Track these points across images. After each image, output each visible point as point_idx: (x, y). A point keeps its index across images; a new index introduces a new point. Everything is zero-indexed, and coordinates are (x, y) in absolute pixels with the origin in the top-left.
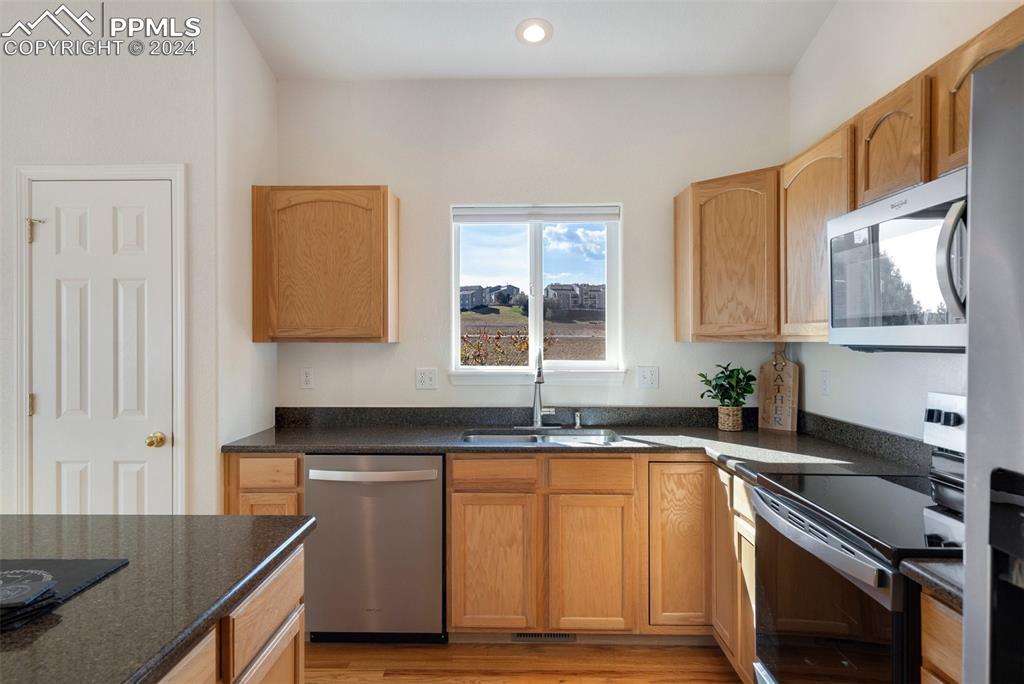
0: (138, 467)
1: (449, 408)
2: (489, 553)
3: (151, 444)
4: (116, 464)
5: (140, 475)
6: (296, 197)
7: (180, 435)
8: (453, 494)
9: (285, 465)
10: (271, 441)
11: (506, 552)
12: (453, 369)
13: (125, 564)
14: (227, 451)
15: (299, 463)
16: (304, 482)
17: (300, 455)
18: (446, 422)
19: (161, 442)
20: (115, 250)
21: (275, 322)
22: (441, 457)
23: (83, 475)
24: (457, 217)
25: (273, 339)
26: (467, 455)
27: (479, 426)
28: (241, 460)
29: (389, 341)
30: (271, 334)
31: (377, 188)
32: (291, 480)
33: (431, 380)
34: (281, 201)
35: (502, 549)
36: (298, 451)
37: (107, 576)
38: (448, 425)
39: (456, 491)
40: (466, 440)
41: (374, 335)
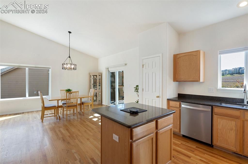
0: (155, 100)
1: (217, 97)
2: (225, 130)
3: (157, 97)
4: (152, 99)
5: (155, 101)
6: (181, 55)
7: (161, 96)
8: (214, 115)
9: (178, 103)
10: (177, 99)
11: (230, 132)
12: (219, 88)
13: (147, 111)
14: (168, 99)
15: (180, 104)
16: (181, 107)
17: (180, 102)
18: (216, 100)
19: (158, 97)
20: (153, 68)
21: (177, 78)
22: (211, 107)
23: (148, 100)
24: (220, 54)
25: (177, 81)
26: (219, 107)
27: (226, 102)
28: (170, 102)
29: (201, 81)
30: (176, 80)
31: (198, 51)
32: (179, 106)
33: (212, 90)
34: (178, 56)
35: (228, 130)
36: (180, 101)
37: (144, 111)
38: (217, 100)
39: (215, 115)
40: (221, 104)
41: (197, 80)
